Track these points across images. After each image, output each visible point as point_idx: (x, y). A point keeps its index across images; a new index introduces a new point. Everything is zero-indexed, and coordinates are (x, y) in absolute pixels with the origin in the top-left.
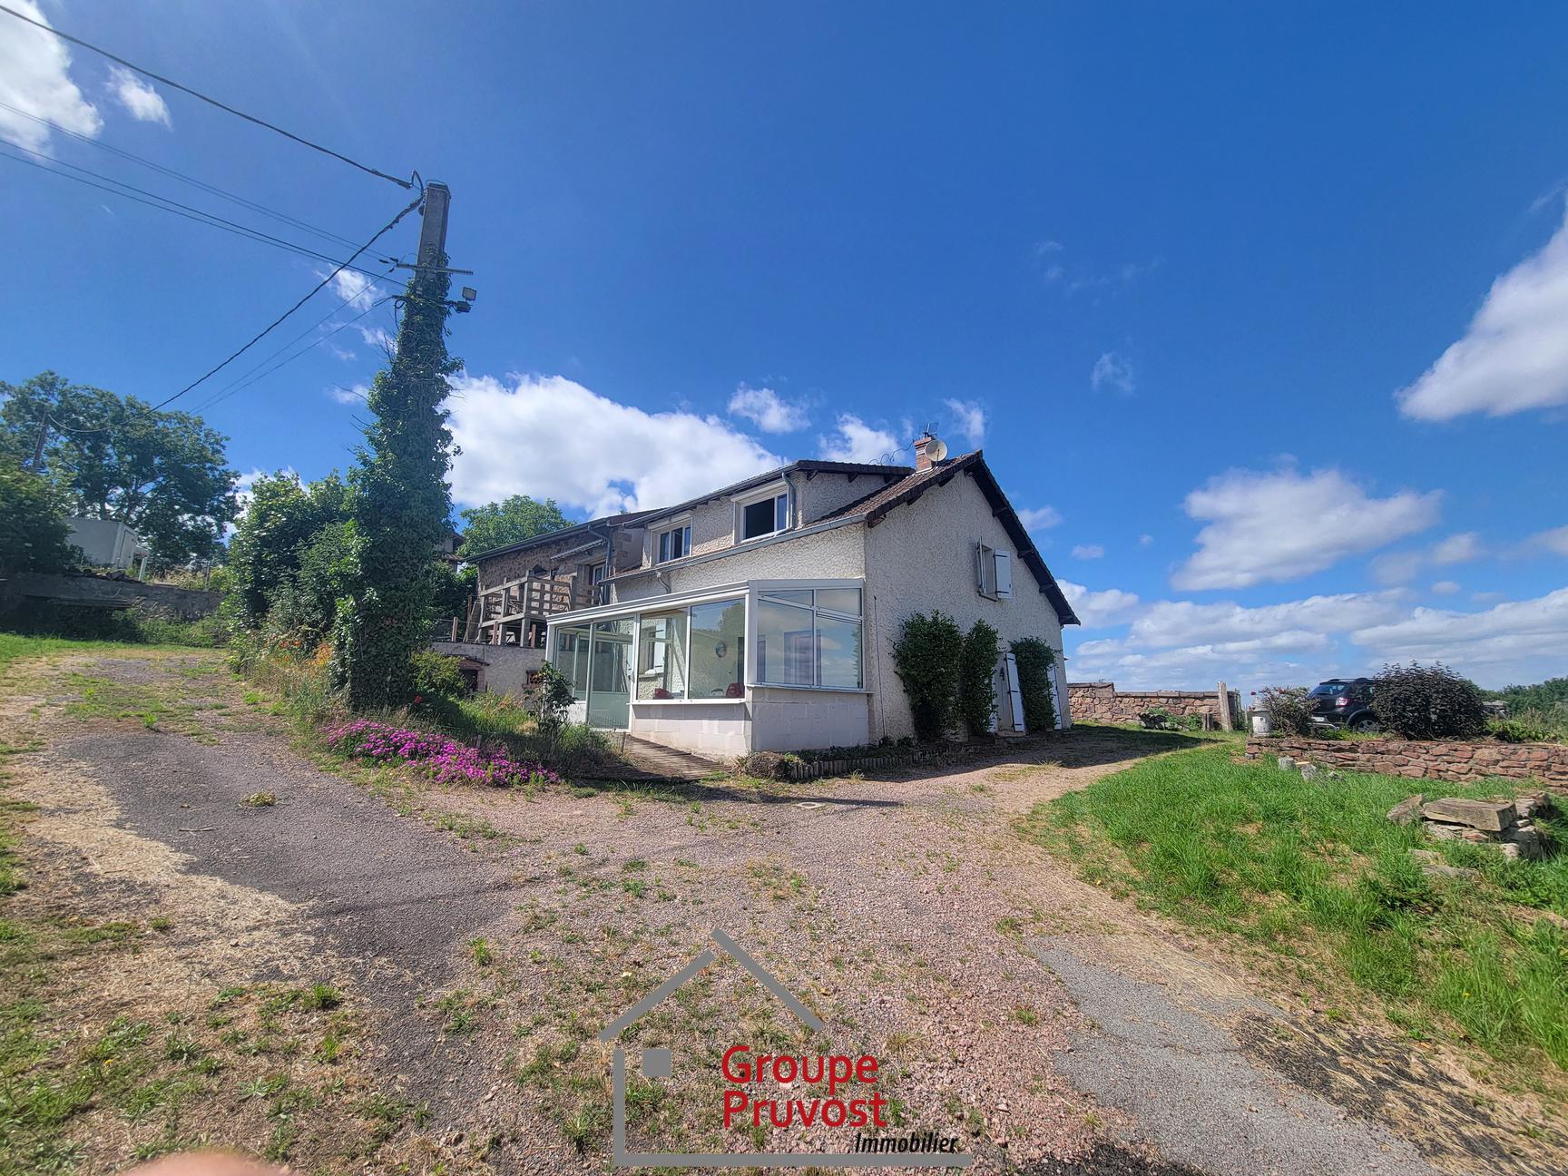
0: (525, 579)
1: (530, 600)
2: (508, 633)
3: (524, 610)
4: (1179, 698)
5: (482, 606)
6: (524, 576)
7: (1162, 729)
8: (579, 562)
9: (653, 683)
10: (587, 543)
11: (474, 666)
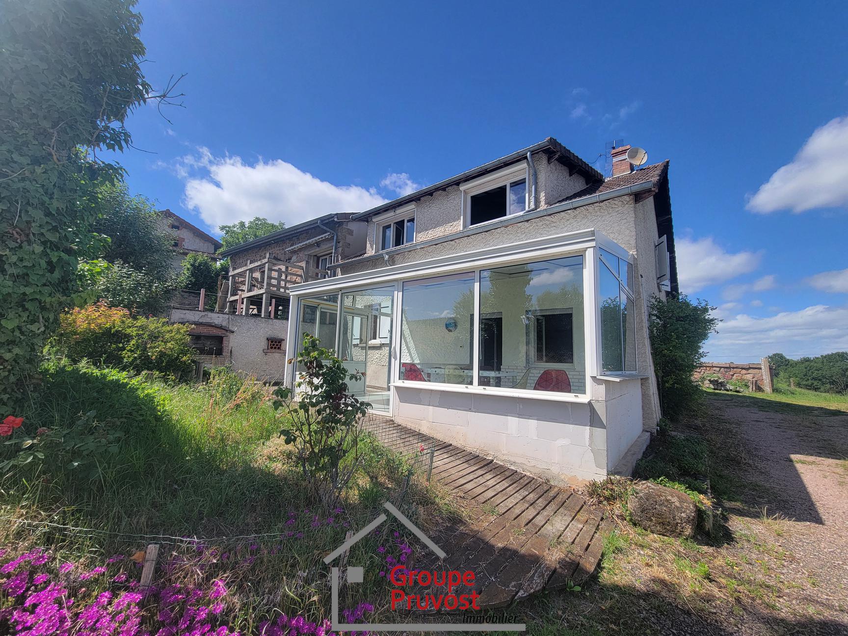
0: (266, 260)
1: (270, 278)
2: (251, 307)
3: (265, 287)
4: (729, 368)
5: (230, 284)
6: (265, 258)
7: (727, 390)
8: (309, 253)
9: (377, 351)
10: (316, 237)
11: (219, 333)
